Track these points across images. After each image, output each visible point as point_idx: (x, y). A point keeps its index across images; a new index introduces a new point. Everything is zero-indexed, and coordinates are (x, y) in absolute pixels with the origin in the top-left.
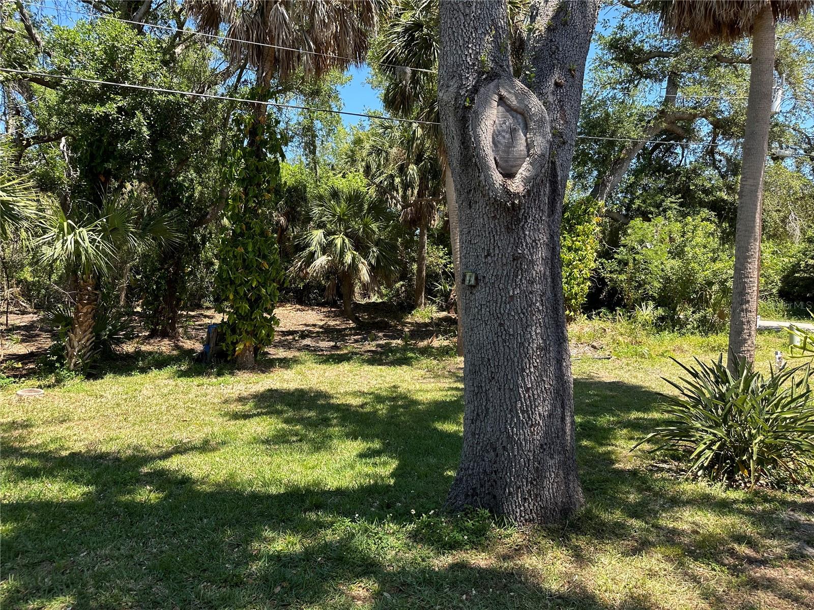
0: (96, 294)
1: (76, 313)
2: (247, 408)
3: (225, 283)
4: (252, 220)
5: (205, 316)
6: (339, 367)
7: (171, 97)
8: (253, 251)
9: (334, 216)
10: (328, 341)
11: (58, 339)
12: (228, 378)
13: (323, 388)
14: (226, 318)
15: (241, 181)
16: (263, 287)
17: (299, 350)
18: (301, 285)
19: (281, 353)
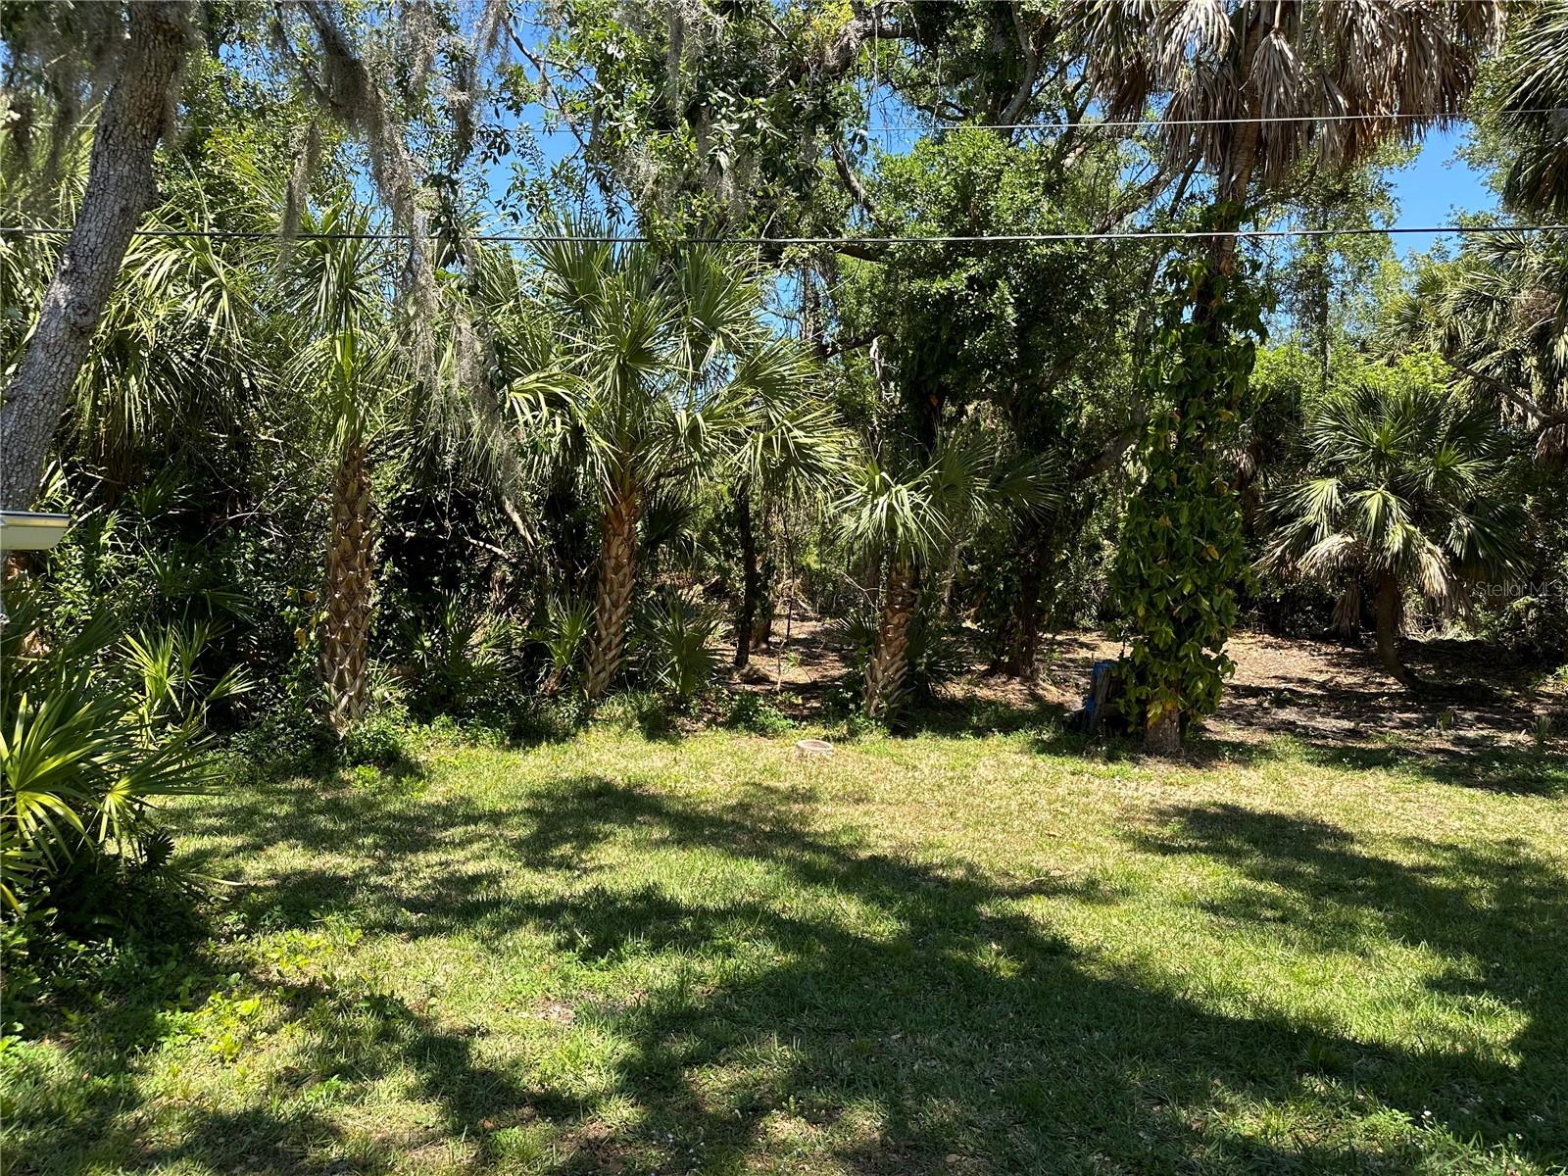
0: (913, 595)
1: (883, 625)
2: (1167, 832)
3: (1131, 585)
4: (1192, 463)
5: (1082, 645)
6: (1364, 778)
7: (1058, 248)
8: (1190, 524)
9: (1364, 448)
10: (1337, 718)
11: (854, 665)
12: (1125, 766)
13: (1331, 818)
14: (1128, 652)
15: (1172, 391)
16: (1205, 595)
17: (1270, 730)
18: (1277, 595)
19: (1231, 733)
